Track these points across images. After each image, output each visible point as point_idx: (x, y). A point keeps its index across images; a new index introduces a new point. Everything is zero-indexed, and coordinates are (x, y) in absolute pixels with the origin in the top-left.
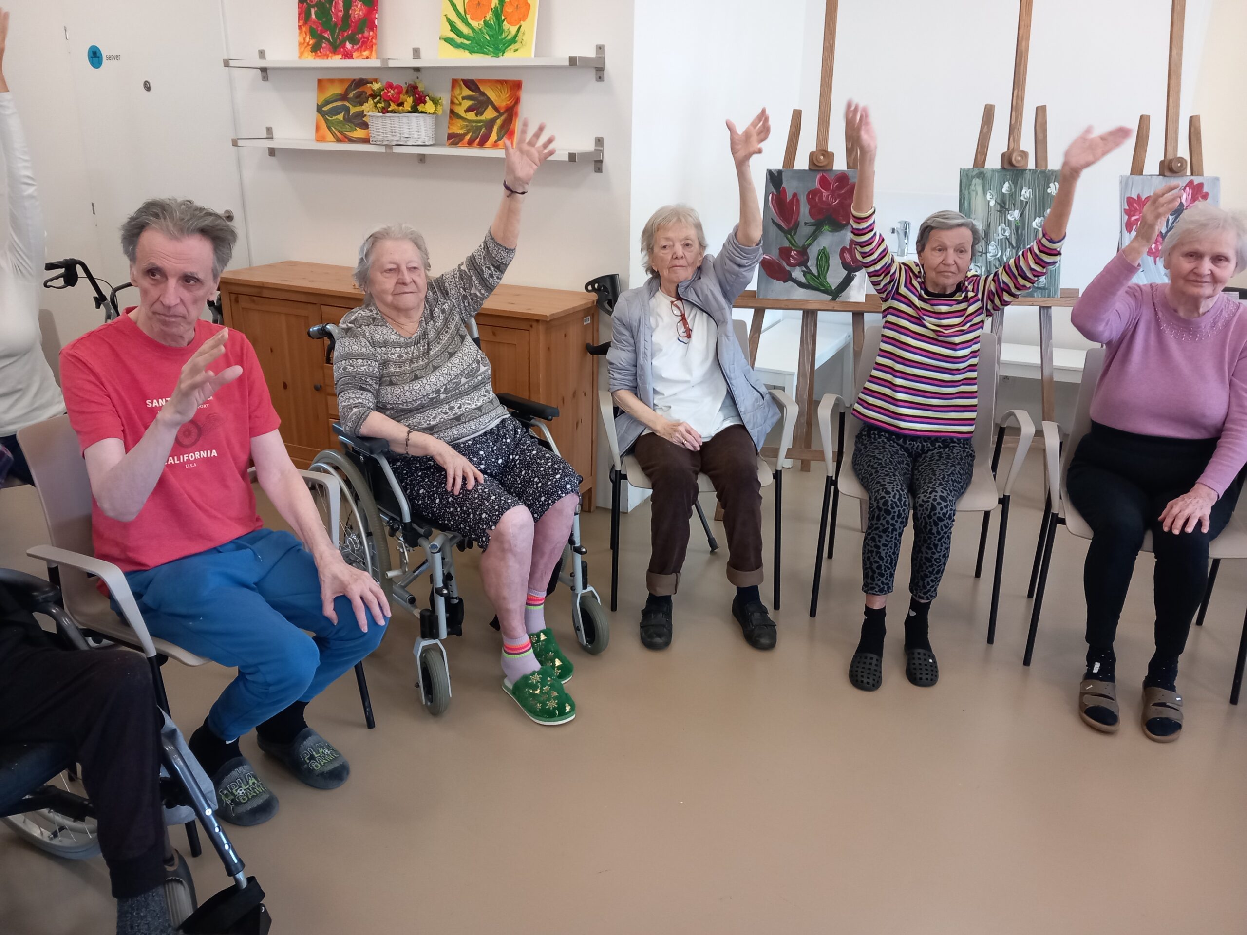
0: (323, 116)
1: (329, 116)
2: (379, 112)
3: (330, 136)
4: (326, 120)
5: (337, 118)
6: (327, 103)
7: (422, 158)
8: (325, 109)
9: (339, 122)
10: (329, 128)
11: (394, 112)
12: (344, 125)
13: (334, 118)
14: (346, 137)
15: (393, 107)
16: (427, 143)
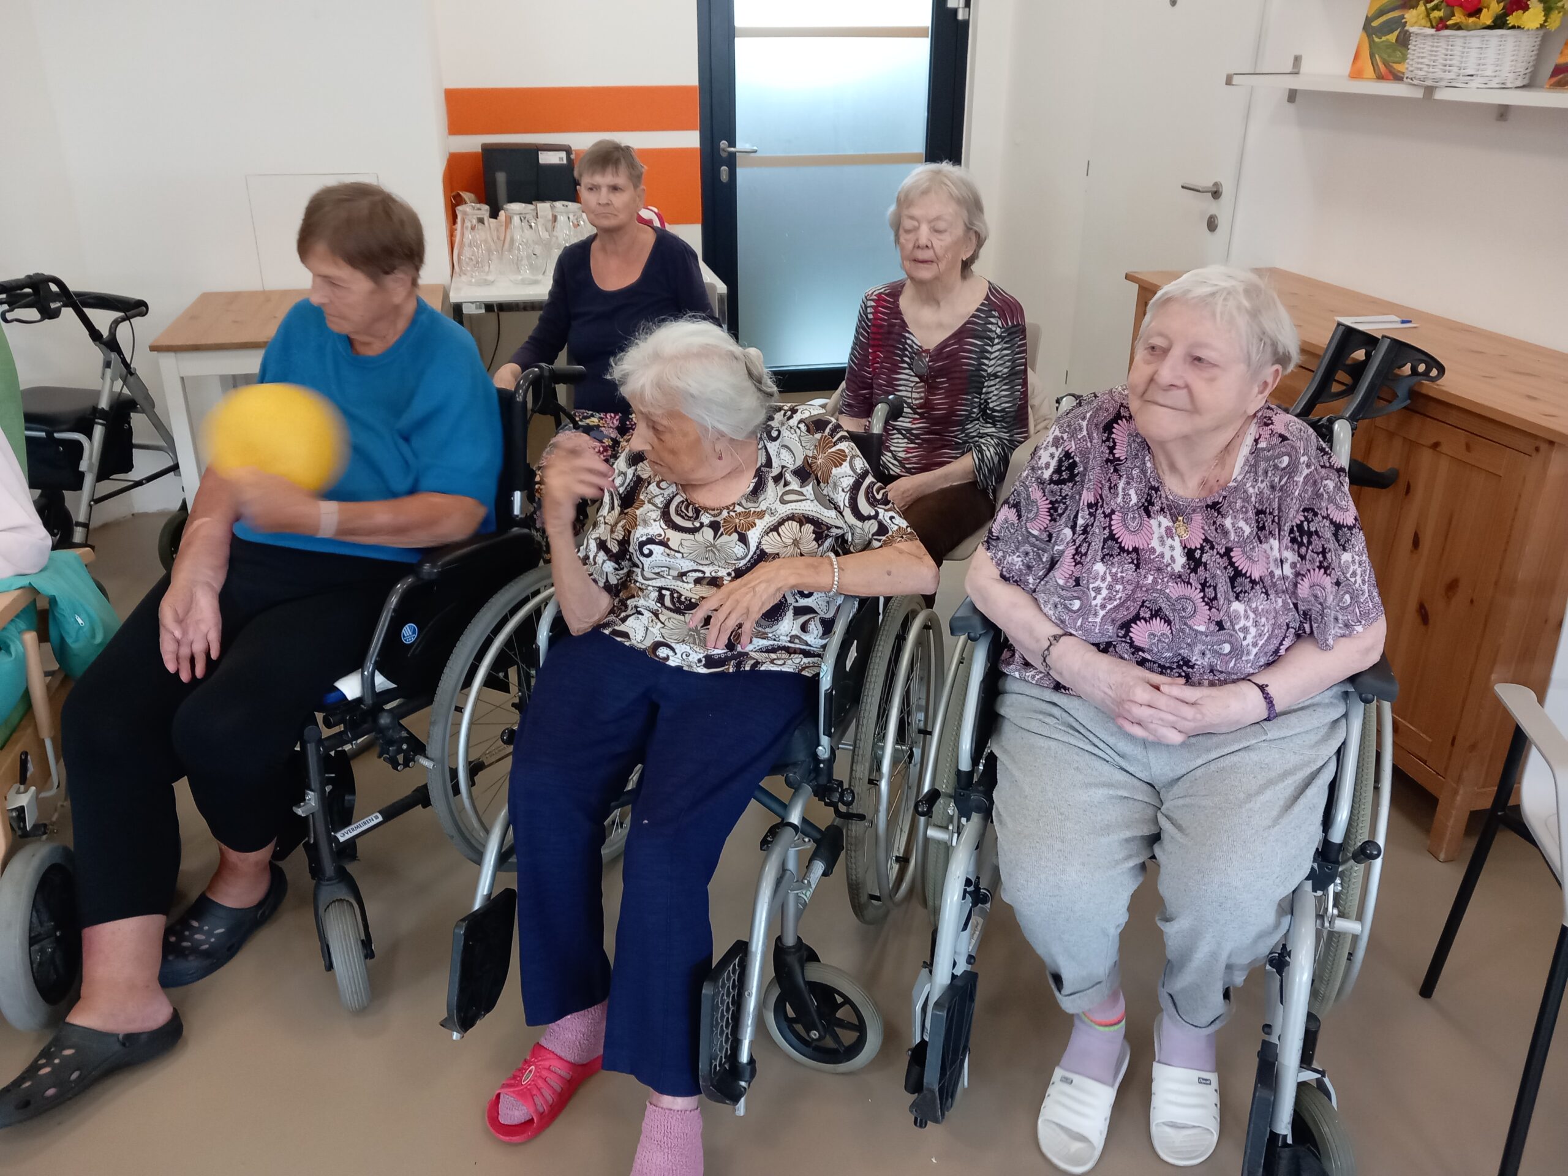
0: (1369, 36)
1: (1377, 37)
2: (1432, 27)
3: (1369, 71)
4: (1372, 43)
5: (1387, 41)
6: (1381, 12)
7: (1503, 112)
8: (1375, 24)
9: (1389, 45)
10: (1372, 56)
11: (1458, 27)
12: (1394, 51)
13: (1384, 38)
14: (1391, 72)
15: (1458, 17)
16: (1509, 85)
